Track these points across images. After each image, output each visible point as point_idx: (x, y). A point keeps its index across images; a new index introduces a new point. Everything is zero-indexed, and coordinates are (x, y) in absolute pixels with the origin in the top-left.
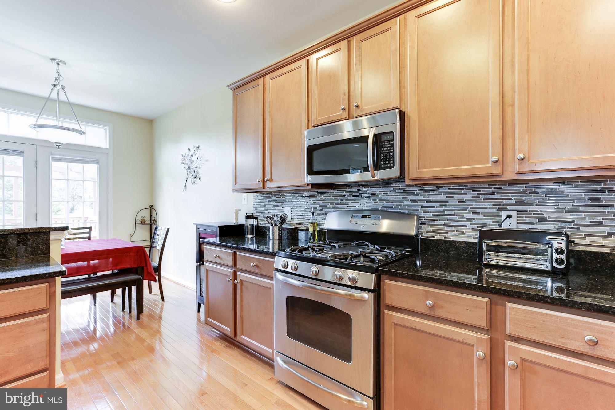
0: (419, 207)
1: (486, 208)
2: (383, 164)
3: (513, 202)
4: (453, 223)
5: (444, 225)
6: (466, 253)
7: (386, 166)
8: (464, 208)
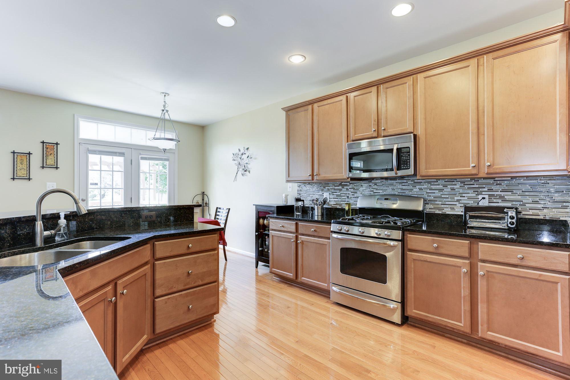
0: (425, 193)
1: (469, 193)
2: (403, 167)
3: (486, 189)
4: (447, 203)
5: (441, 204)
6: (456, 221)
7: (405, 167)
8: (454, 193)
